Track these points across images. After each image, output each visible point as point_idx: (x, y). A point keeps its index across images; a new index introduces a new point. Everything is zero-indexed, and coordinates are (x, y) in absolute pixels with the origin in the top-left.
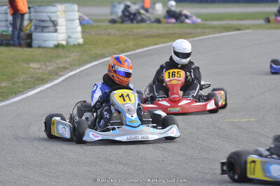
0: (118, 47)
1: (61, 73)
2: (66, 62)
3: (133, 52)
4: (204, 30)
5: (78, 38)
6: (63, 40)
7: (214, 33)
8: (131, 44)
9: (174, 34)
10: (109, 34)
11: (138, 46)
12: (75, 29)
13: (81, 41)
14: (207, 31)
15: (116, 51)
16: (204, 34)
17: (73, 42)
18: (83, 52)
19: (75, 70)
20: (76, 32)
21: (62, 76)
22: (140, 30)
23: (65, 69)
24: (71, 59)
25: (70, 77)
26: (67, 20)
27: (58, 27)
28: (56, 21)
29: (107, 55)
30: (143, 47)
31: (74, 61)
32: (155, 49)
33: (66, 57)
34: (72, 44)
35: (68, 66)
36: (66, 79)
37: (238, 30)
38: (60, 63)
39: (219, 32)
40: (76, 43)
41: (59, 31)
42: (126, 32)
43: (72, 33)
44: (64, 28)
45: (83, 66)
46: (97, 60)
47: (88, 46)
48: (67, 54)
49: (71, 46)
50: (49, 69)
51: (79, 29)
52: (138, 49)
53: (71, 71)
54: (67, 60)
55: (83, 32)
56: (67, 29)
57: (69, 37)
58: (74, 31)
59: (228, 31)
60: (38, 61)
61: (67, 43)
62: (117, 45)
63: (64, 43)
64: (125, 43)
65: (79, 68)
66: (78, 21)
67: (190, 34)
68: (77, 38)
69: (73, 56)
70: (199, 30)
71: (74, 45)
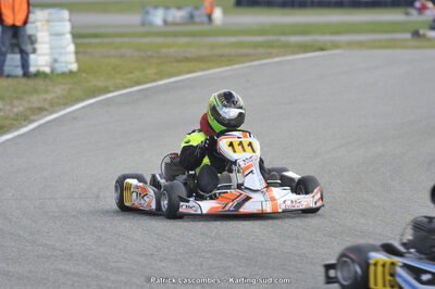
0: (131, 76)
1: (32, 118)
2: (45, 100)
3: (154, 84)
4: (269, 50)
5: (69, 62)
6: (46, 66)
7: (284, 54)
8: (151, 71)
9: (222, 56)
10: (121, 56)
11: (162, 76)
12: (64, 48)
13: (74, 67)
14: (275, 51)
15: (127, 83)
16: (269, 55)
17: (61, 68)
18: (76, 85)
19: (56, 112)
20: (66, 53)
21: (34, 121)
22: (172, 50)
24: (53, 95)
25: (47, 122)
26: (51, 35)
27: (37, 46)
28: (35, 35)
29: (111, 89)
30: (171, 76)
31: (58, 97)
32: (187, 79)
33: (47, 91)
34: (59, 70)
35: (47, 106)
36: (39, 126)
37: (322, 49)
38: (36, 101)
39: (293, 53)
40: (66, 70)
41: (39, 51)
42: (149, 53)
43: (60, 54)
44: (47, 46)
45: (72, 105)
46: (94, 97)
47: (84, 75)
48: (50, 88)
49: (58, 75)
51: (71, 48)
52: (161, 79)
53: (51, 113)
54: (48, 96)
55: (77, 53)
56: (51, 48)
57: (55, 61)
58: (63, 51)
59: (305, 51)
61: (52, 71)
62: (131, 73)
63: (47, 70)
64: (143, 70)
65: (64, 109)
66: (69, 36)
67: (247, 55)
68: (67, 63)
69: (59, 90)
70: (261, 50)
71: (63, 74)
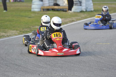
23: (73, 21)
50: (66, 21)
60: (65, 18)
